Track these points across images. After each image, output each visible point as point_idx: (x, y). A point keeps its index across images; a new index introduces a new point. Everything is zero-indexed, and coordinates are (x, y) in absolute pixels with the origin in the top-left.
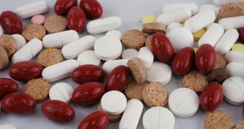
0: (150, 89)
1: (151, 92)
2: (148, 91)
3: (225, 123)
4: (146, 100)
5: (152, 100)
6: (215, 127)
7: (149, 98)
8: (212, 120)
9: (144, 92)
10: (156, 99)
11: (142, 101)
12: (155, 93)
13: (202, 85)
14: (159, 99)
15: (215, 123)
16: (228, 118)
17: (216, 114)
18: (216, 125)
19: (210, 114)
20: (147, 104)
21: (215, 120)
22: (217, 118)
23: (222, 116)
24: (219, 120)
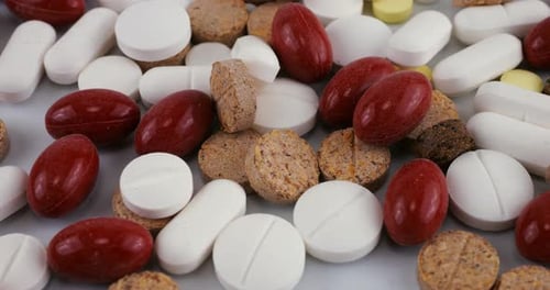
0: (266, 151)
1: (270, 158)
2: (260, 158)
3: (476, 261)
4: (255, 184)
5: (274, 181)
6: (456, 281)
7: (264, 177)
8: (440, 263)
9: (248, 160)
10: (286, 179)
11: (246, 186)
12: (281, 160)
13: (374, 163)
14: (294, 176)
15: (452, 271)
16: (480, 246)
17: (443, 246)
18: (455, 275)
19: (428, 250)
20: (261, 193)
21: (447, 261)
22: (451, 255)
23: (462, 245)
24: (457, 257)
